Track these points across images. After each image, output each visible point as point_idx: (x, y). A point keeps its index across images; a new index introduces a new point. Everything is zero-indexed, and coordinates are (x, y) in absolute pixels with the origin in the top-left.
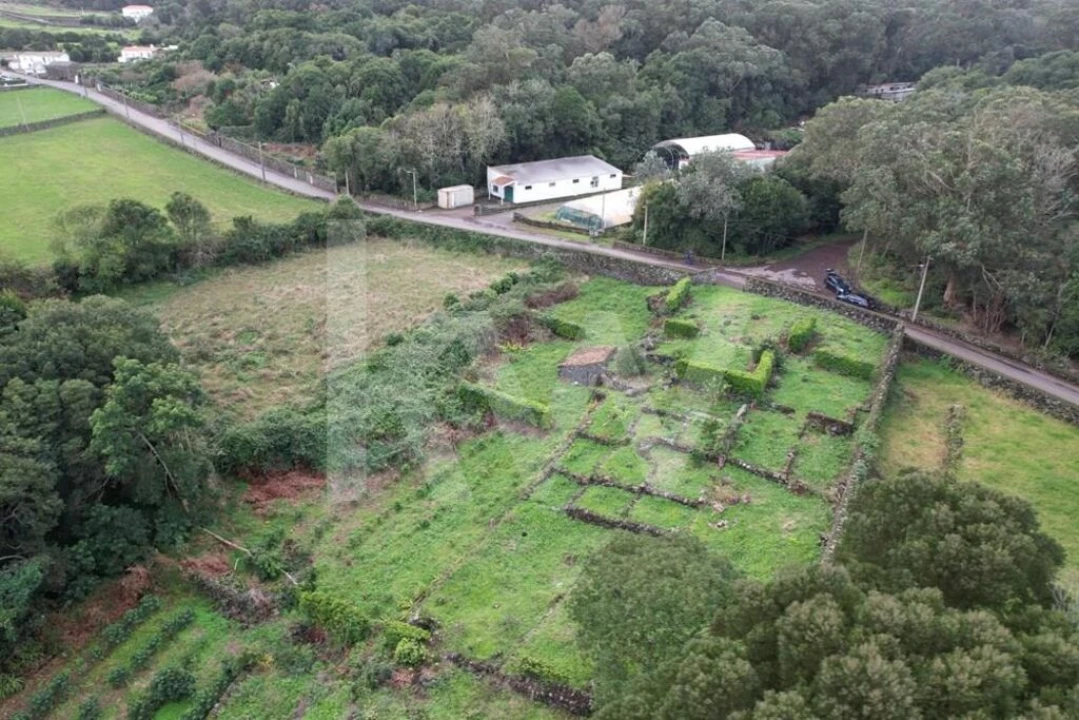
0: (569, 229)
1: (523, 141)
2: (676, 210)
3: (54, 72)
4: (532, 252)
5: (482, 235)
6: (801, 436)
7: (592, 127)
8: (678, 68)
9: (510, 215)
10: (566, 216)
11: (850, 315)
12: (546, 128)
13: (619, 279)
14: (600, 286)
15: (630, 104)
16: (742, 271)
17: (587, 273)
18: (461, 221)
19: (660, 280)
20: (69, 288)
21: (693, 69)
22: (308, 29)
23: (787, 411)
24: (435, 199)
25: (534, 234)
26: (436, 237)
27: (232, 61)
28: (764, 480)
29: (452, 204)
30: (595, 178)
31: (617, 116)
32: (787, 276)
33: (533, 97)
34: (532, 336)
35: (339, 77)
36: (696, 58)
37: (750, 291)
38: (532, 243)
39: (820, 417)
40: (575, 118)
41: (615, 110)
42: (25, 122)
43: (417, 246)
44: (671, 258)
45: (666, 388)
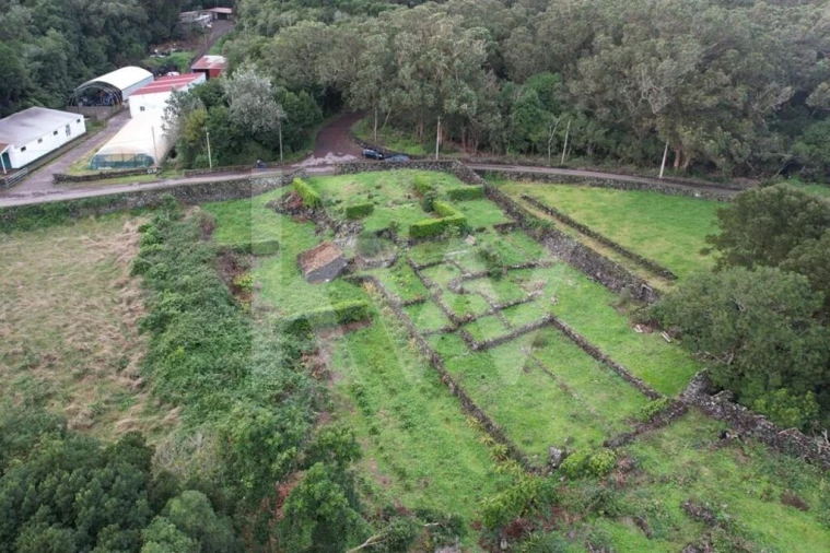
4: (125, 202)
5: (60, 203)
6: (506, 239)
8: (51, 12)
10: (103, 164)
13: (223, 200)
14: (219, 210)
23: (482, 230)
25: (99, 188)
28: (529, 269)
30: (68, 126)
39: (498, 226)
45: (408, 249)
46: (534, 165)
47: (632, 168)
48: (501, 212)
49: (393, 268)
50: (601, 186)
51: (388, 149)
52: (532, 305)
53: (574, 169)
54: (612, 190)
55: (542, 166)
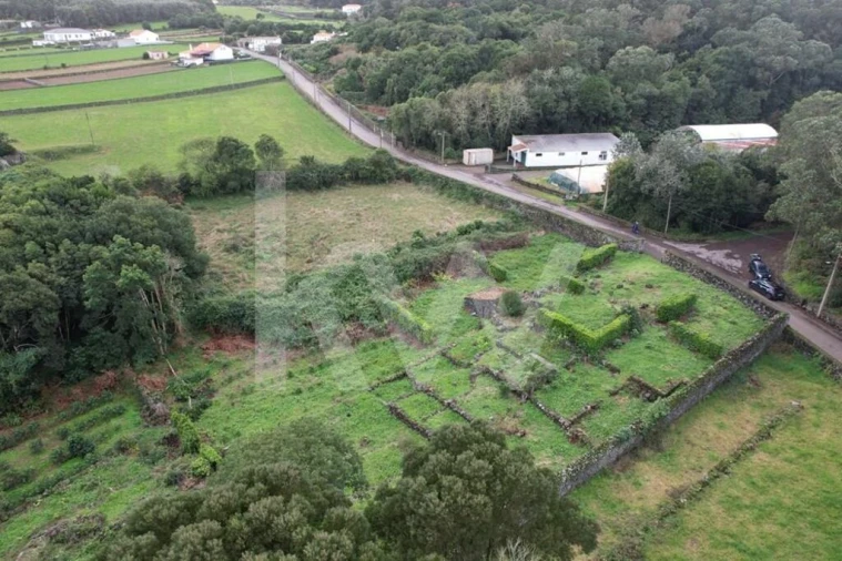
0: (551, 192)
1: (548, 117)
2: (631, 185)
3: (270, 51)
6: (613, 394)
7: (615, 109)
8: (717, 61)
9: (510, 176)
10: (555, 181)
11: (742, 299)
12: (570, 107)
13: (567, 237)
14: (550, 241)
15: (656, 91)
16: (677, 246)
17: (545, 228)
18: (471, 175)
20: (184, 192)
21: (733, 62)
22: (436, 22)
23: (614, 370)
24: (461, 157)
26: (444, 185)
27: (377, 45)
28: (551, 422)
29: (473, 162)
31: (642, 101)
32: (718, 256)
33: (563, 82)
34: (465, 271)
35: (429, 59)
36: (738, 53)
37: (667, 263)
38: (509, 199)
39: (639, 382)
40: (595, 101)
41: (641, 96)
42: (232, 82)
43: (427, 191)
44: (622, 226)
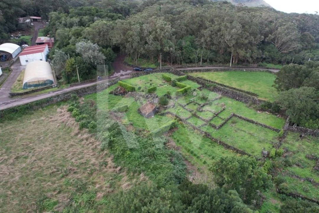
2: (87, 65)
4: (53, 100)
10: (29, 86)
19: (104, 87)
37: (132, 77)
45: (176, 100)
46: (192, 67)
47: (221, 64)
48: (196, 83)
49: (175, 107)
50: (217, 71)
51: (142, 67)
52: (225, 111)
53: (205, 67)
54: (220, 72)
55: (195, 67)
